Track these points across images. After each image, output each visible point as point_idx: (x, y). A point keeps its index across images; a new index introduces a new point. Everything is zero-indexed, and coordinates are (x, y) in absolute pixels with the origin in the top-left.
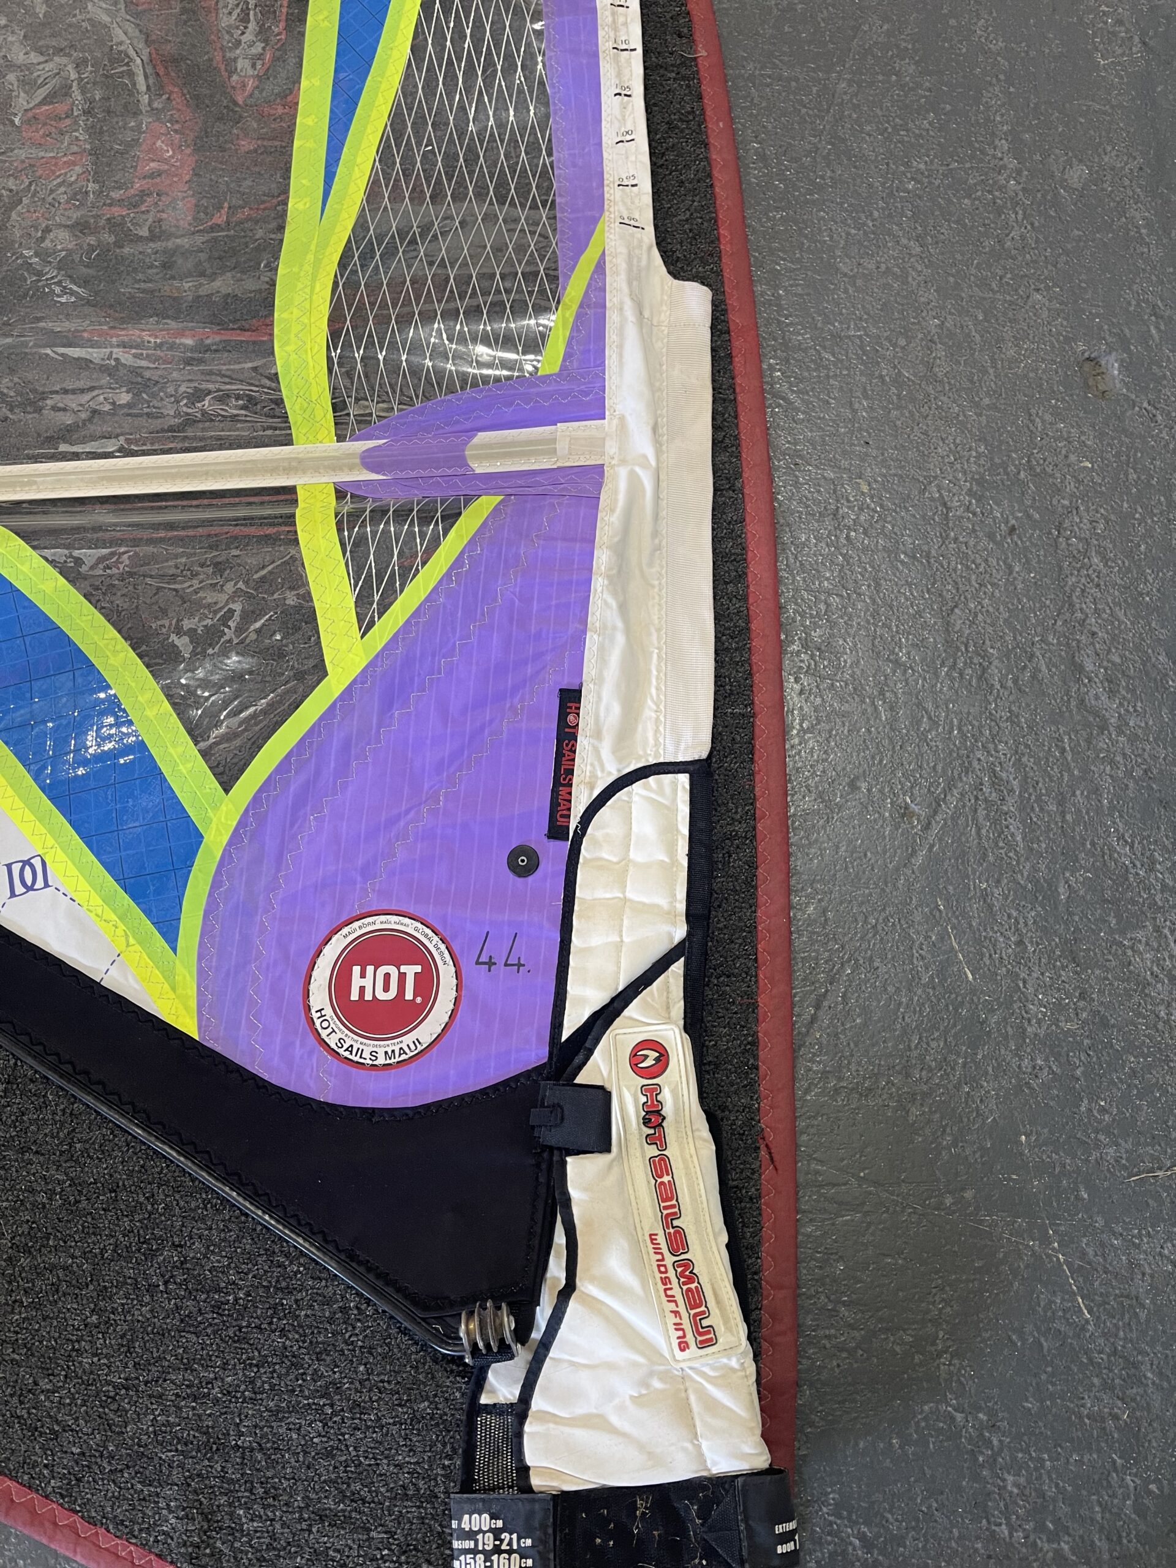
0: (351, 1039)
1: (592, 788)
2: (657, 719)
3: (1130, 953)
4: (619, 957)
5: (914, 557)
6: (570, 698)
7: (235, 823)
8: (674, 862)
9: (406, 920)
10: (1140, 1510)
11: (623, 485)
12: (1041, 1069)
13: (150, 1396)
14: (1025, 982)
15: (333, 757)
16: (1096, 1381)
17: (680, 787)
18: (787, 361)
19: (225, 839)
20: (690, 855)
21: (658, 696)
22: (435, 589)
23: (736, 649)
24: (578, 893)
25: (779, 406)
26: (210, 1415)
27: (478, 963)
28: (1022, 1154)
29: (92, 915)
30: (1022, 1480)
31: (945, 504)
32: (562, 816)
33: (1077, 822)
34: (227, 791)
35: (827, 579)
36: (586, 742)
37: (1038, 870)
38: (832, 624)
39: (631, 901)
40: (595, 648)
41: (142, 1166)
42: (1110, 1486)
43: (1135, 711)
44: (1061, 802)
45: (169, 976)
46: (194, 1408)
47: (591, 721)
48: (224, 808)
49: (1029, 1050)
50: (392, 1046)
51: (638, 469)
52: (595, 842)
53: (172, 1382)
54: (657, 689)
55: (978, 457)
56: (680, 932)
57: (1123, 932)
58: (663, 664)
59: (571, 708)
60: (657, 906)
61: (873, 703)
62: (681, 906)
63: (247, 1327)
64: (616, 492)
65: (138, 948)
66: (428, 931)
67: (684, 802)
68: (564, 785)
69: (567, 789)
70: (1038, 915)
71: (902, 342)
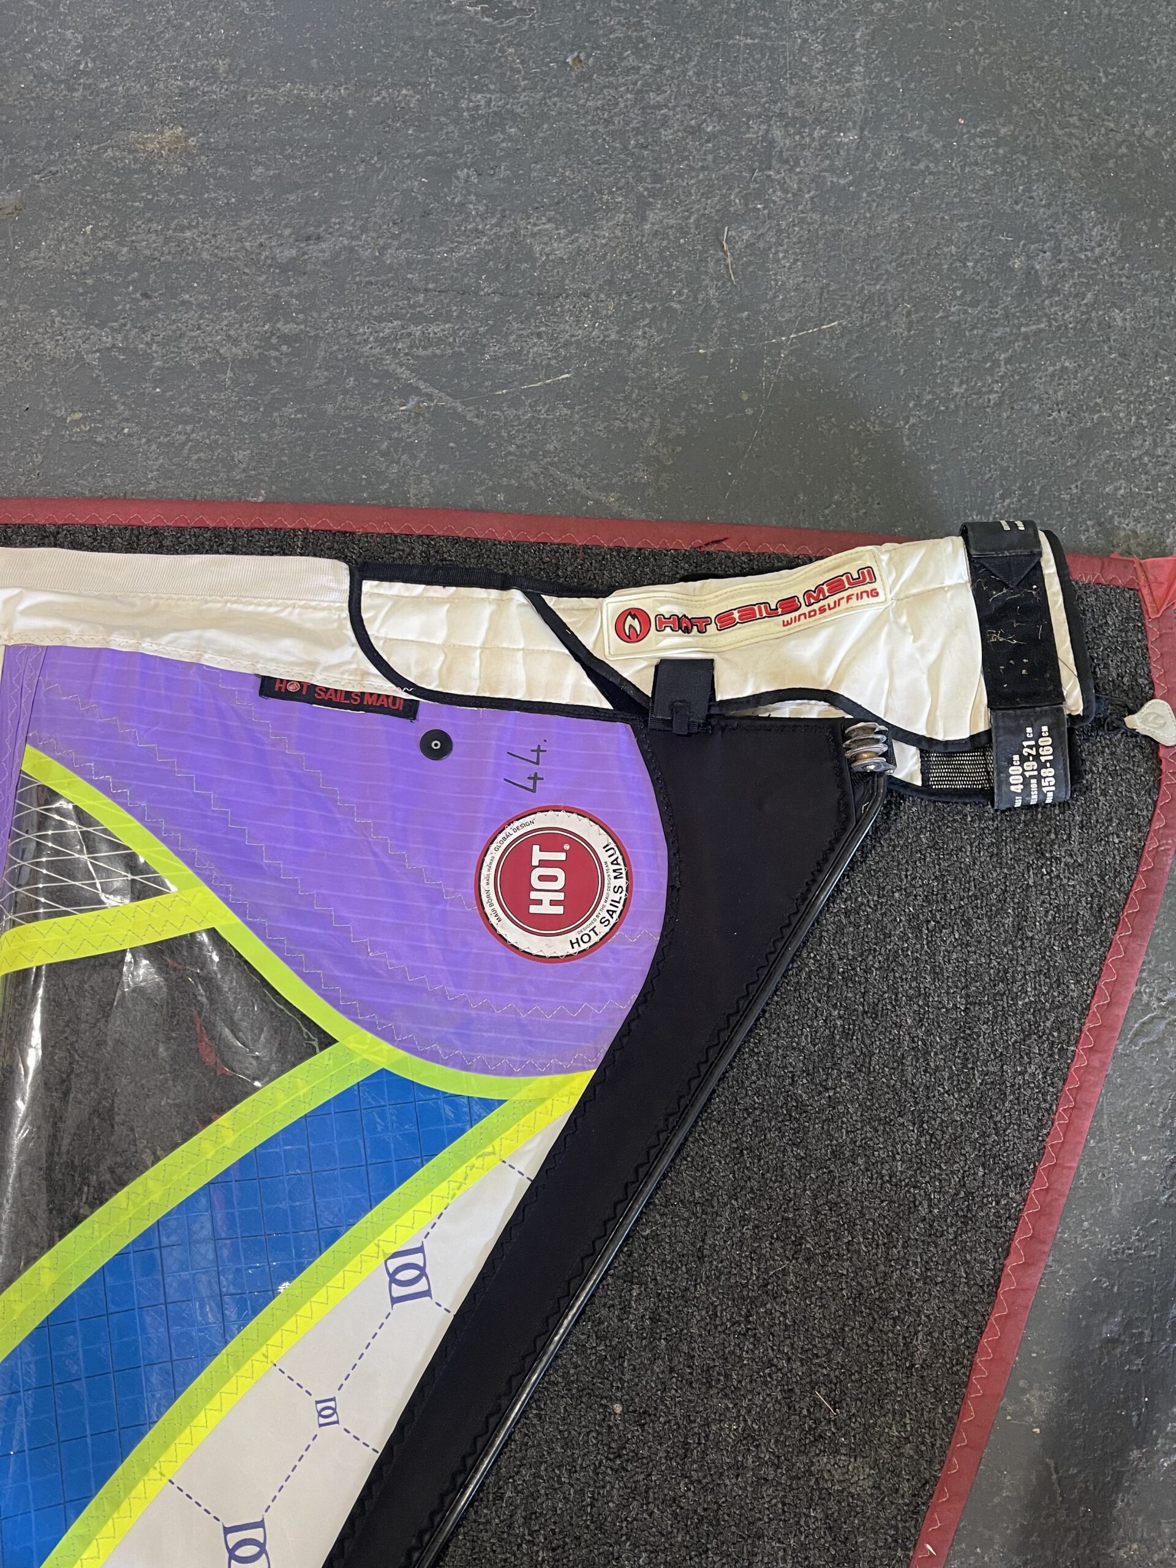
0: (601, 912)
1: (369, 674)
2: (301, 607)
3: (552, 257)
4: (536, 652)
6: (270, 687)
7: (370, 1035)
8: (449, 600)
9: (487, 859)
10: (974, 303)
11: (38, 623)
12: (645, 333)
14: (573, 336)
15: (308, 929)
16: (883, 323)
17: (376, 591)
19: (385, 1046)
21: (277, 605)
24: (473, 694)
26: (941, 1038)
27: (534, 791)
28: (713, 354)
29: (459, 1193)
30: (957, 381)
32: (394, 704)
33: (436, 281)
34: (333, 1041)
36: (319, 677)
37: (477, 316)
39: (484, 643)
40: (219, 658)
42: (959, 322)
43: (339, 223)
44: (416, 291)
45: (530, 1105)
46: (936, 1054)
47: (297, 669)
48: (352, 1046)
49: (629, 340)
50: (609, 871)
51: (21, 607)
52: (423, 675)
54: (270, 605)
56: (517, 596)
57: (536, 260)
58: (244, 600)
59: (280, 688)
60: (492, 615)
62: (494, 593)
63: (863, 1006)
64: (44, 631)
65: (496, 1143)
66: (500, 837)
67: (390, 588)
68: (362, 700)
69: (366, 698)
70: (515, 319)
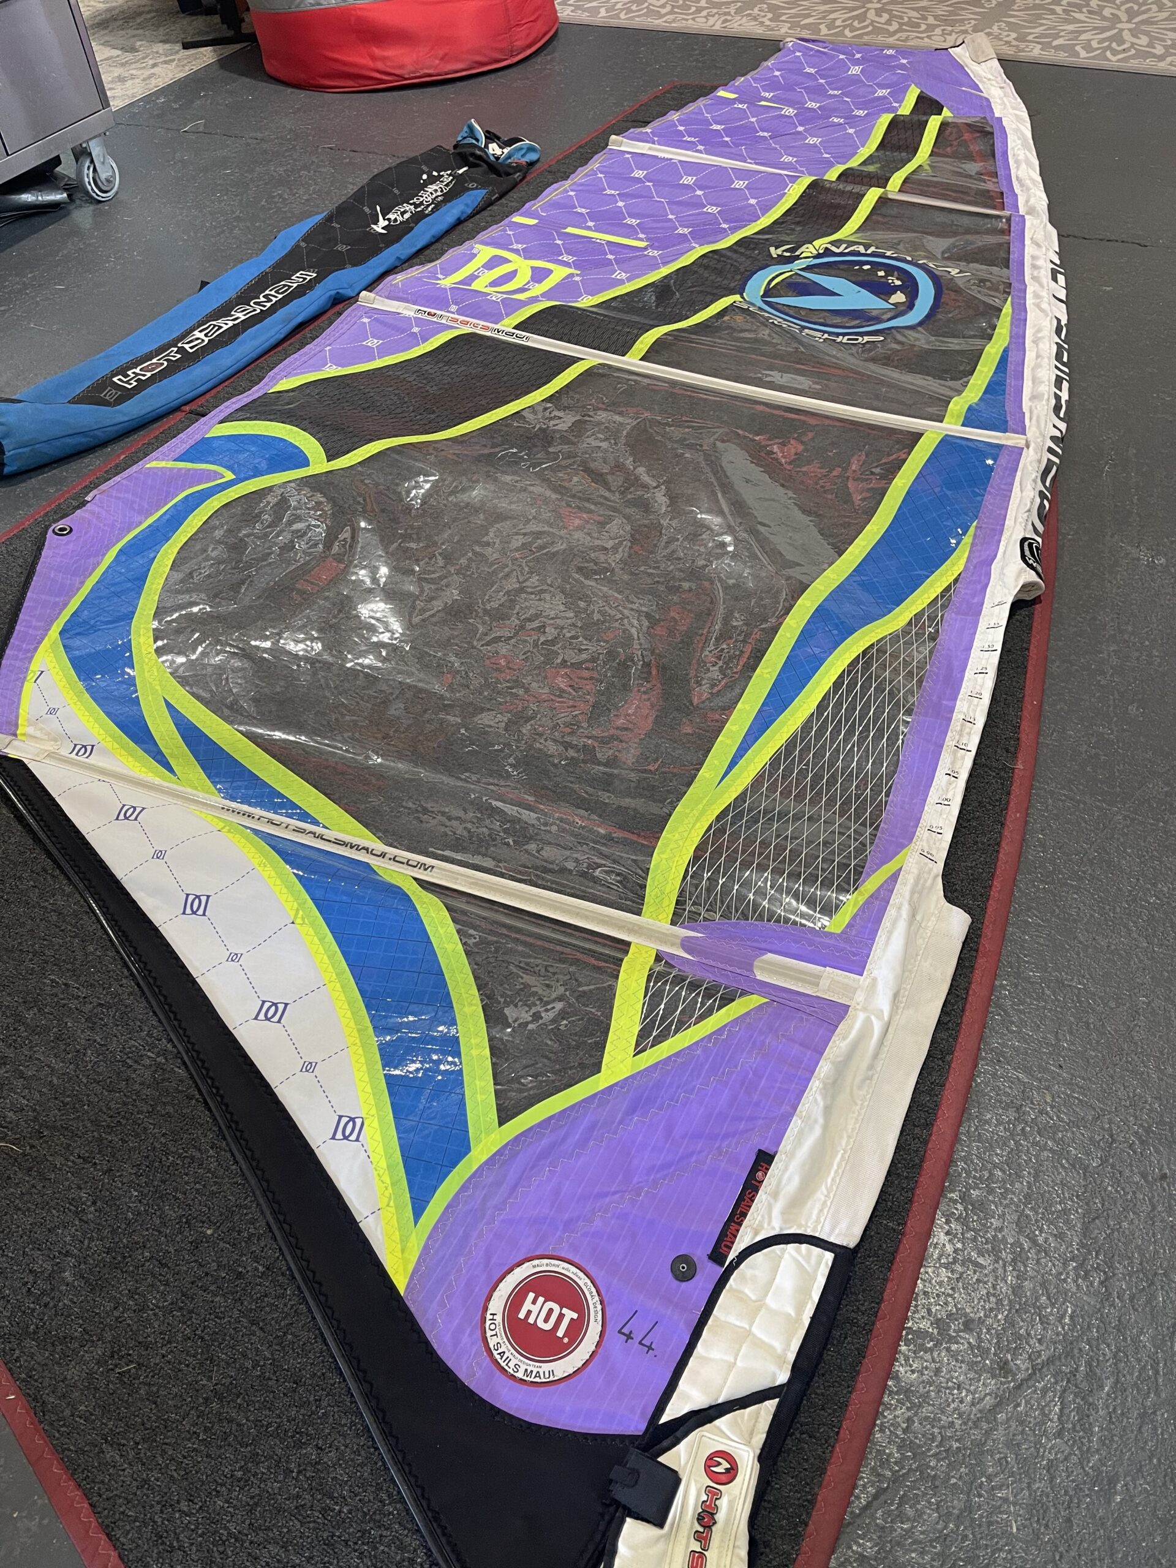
0: (506, 1347)
1: (756, 1234)
2: (825, 1202)
4: (728, 1374)
5: (1074, 1167)
6: (764, 1160)
7: (495, 1150)
8: (798, 1319)
9: (581, 1274)
11: (858, 1025)
13: (249, 1554)
15: (580, 1131)
17: (824, 1262)
18: (1016, 986)
19: (484, 1158)
20: (813, 1319)
21: (832, 1185)
22: (697, 1043)
23: (907, 1178)
24: (715, 1312)
25: (999, 1014)
27: (620, 1332)
29: (376, 1173)
31: (1111, 1136)
32: (726, 1245)
34: (501, 1124)
35: (997, 1155)
36: (764, 1197)
38: (991, 1191)
39: (754, 1335)
40: (796, 1130)
41: (323, 1374)
45: (404, 1240)
47: (774, 1182)
48: (493, 1136)
51: (873, 1018)
52: (743, 1278)
53: (269, 1552)
54: (833, 1180)
55: (1151, 1110)
56: (783, 1376)
58: (844, 1164)
59: (762, 1167)
60: (771, 1347)
61: (1004, 1266)
62: (791, 1357)
63: (339, 1537)
64: (851, 1027)
65: (393, 1210)
66: (593, 1290)
67: (822, 1275)
68: (736, 1223)
69: (736, 1226)
71: (1113, 1004)
